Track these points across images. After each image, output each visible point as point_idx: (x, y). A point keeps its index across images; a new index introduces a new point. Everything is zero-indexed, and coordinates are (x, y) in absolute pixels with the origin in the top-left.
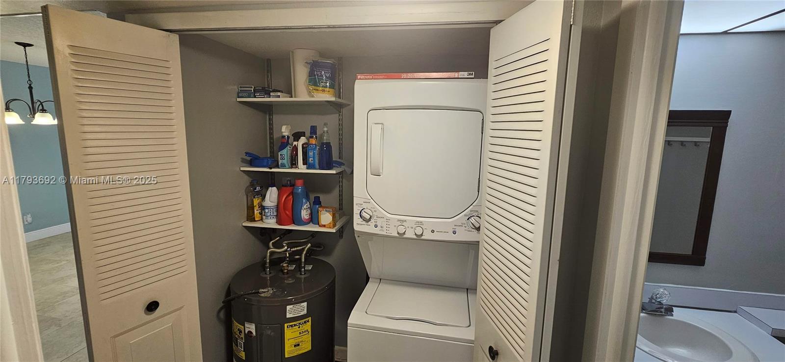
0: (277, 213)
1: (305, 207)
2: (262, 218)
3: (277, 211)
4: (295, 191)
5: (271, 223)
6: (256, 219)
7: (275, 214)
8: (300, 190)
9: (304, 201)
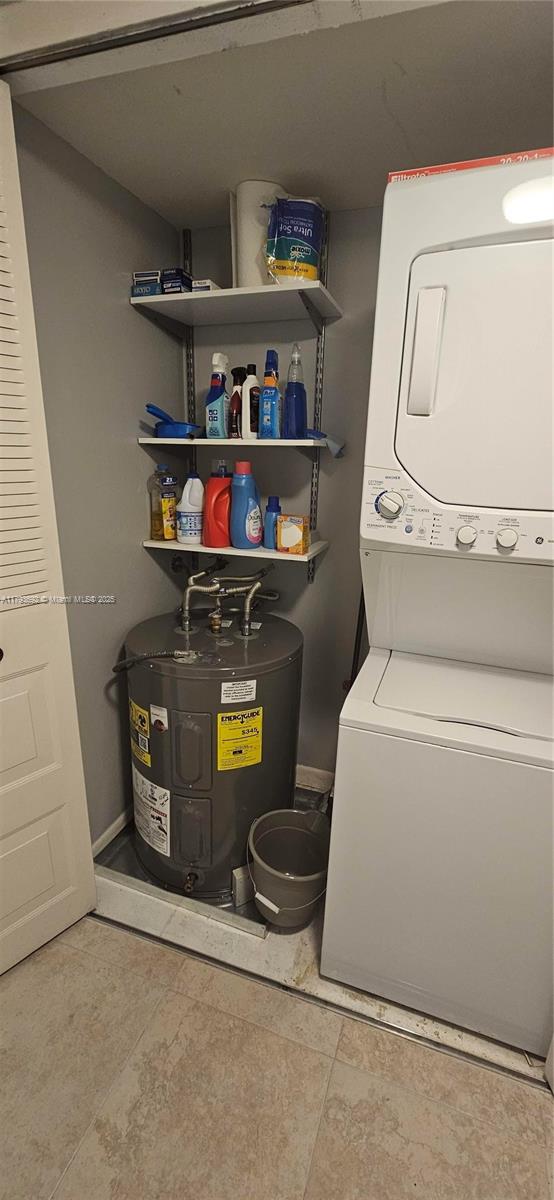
0: (202, 526)
1: (252, 514)
2: (176, 534)
3: (203, 522)
4: (235, 483)
5: (191, 543)
6: (166, 537)
7: (199, 527)
8: (243, 481)
9: (251, 503)
